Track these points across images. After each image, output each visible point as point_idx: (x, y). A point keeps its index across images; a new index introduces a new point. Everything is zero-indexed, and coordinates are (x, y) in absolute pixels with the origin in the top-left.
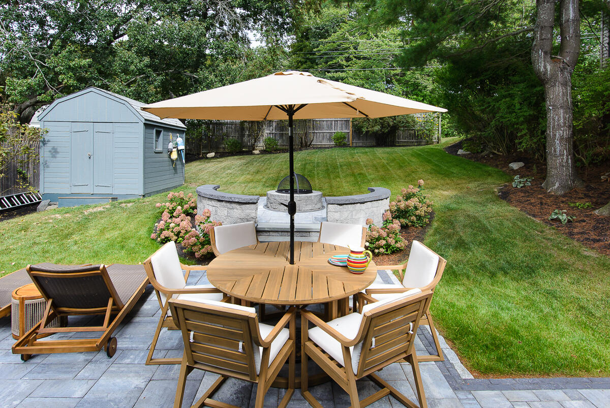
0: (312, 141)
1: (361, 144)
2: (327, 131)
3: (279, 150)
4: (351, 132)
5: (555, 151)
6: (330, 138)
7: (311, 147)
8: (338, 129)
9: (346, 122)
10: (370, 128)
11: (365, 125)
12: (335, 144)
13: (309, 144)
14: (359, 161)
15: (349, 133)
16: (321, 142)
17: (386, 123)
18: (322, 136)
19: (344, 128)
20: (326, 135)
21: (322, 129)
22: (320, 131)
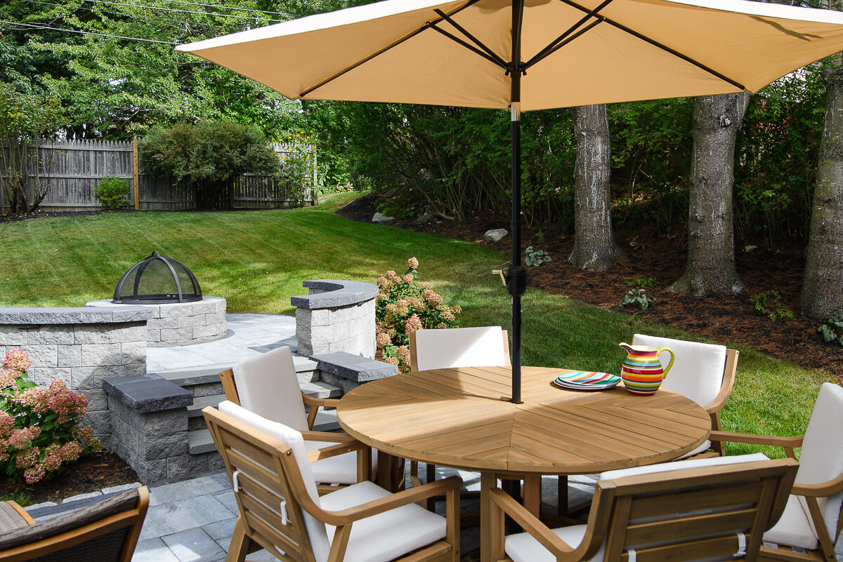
0: (42, 198)
1: (159, 206)
2: (76, 176)
4: (136, 181)
5: (591, 203)
6: (84, 192)
7: (39, 213)
8: (105, 171)
9: (124, 156)
10: (192, 169)
11: (179, 162)
12: (101, 205)
13: (32, 204)
14: (201, 238)
15: (132, 181)
16: (62, 201)
17: (226, 160)
18: (64, 186)
19: (117, 170)
20: (75, 184)
21: (64, 168)
22: (58, 176)
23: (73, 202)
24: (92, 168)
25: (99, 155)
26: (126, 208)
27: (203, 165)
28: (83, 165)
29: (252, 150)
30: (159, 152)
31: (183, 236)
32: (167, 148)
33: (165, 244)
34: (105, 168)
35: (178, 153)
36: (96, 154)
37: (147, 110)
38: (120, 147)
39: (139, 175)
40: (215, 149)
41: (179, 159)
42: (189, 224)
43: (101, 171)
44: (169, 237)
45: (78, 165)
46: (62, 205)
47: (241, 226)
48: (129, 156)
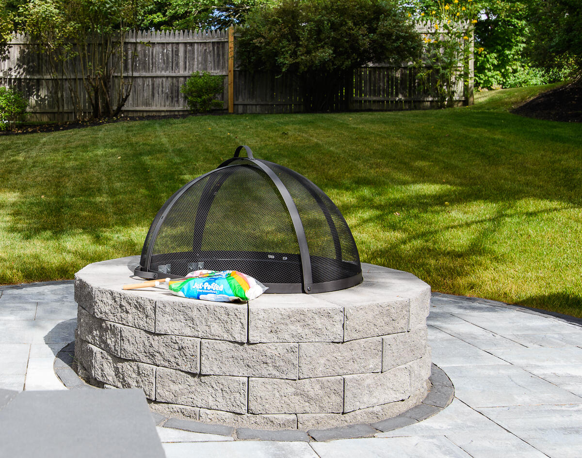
0: (125, 100)
1: (257, 109)
2: (164, 73)
3: (33, 125)
4: (231, 78)
6: (172, 93)
7: (121, 117)
8: (195, 66)
9: (218, 47)
10: (301, 55)
11: (284, 47)
12: (189, 108)
13: (115, 108)
14: (317, 144)
15: (226, 77)
16: (147, 104)
17: (347, 42)
18: (151, 87)
19: (210, 65)
20: (162, 84)
21: (151, 66)
22: (144, 74)
23: (159, 105)
24: (181, 64)
25: (189, 48)
26: (218, 111)
27: (317, 49)
28: (171, 62)
29: (385, 25)
30: (259, 35)
31: (290, 142)
32: (270, 30)
33: (265, 151)
34: (196, 63)
35: (283, 36)
36: (186, 47)
37: (247, 8)
38: (213, 37)
39: (234, 71)
40: (334, 27)
41: (285, 42)
42: (297, 127)
43: (191, 67)
44: (271, 142)
45: (166, 62)
46: (147, 109)
47: (376, 128)
48: (223, 47)
